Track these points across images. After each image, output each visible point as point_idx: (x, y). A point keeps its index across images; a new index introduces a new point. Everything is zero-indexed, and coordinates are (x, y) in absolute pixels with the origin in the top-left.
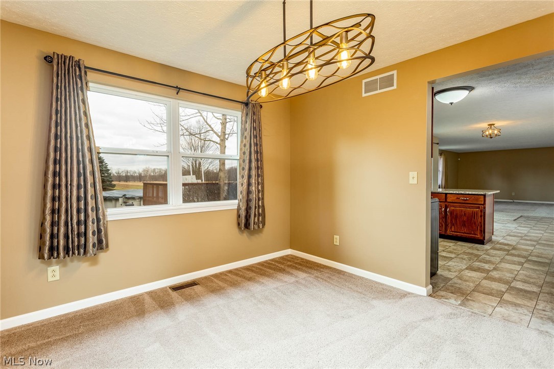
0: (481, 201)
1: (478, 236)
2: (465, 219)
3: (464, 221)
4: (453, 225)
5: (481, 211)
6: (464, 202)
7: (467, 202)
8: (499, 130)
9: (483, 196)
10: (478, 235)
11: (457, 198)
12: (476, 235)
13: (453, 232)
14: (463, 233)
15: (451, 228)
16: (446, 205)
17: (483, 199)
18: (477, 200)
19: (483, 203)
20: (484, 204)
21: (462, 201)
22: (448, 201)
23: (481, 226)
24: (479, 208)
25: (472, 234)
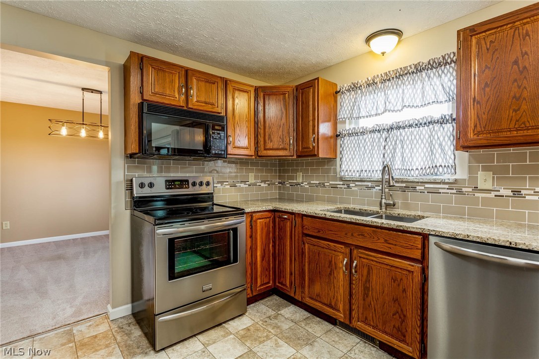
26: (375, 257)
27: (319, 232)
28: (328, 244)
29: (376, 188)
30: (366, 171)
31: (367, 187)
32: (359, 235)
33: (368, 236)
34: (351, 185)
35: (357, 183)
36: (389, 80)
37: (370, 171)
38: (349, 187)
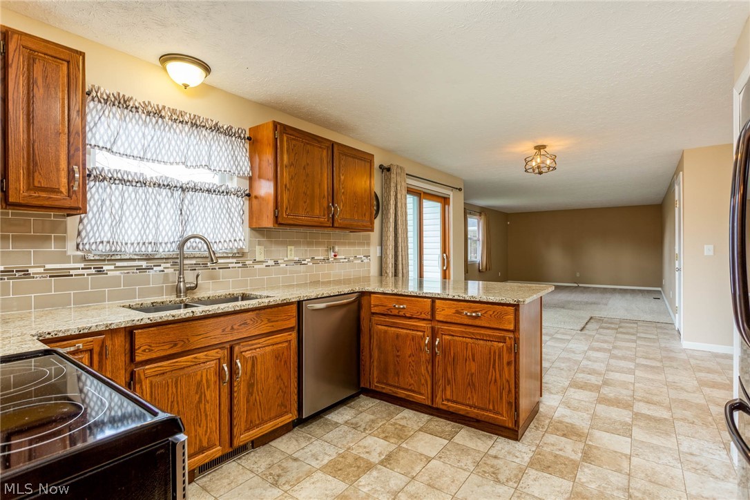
0: (510, 323)
1: (505, 419)
2: (473, 367)
3: (472, 375)
4: (449, 383)
5: (509, 349)
6: (470, 322)
7: (478, 322)
8: (554, 158)
9: (511, 309)
10: (502, 415)
11: (458, 312)
12: (497, 413)
13: (448, 400)
14: (471, 407)
15: (444, 390)
16: (433, 329)
17: (512, 317)
18: (500, 317)
19: (512, 327)
20: (516, 330)
21: (467, 321)
22: (438, 317)
23: (510, 391)
24: (503, 340)
25: (490, 411)
26: (259, 343)
27: (175, 345)
28: (195, 358)
29: (155, 268)
30: (132, 244)
31: (139, 269)
32: (240, 325)
33: (252, 322)
34: (105, 268)
35: (118, 264)
36: (182, 122)
37: (138, 243)
38: (100, 271)
